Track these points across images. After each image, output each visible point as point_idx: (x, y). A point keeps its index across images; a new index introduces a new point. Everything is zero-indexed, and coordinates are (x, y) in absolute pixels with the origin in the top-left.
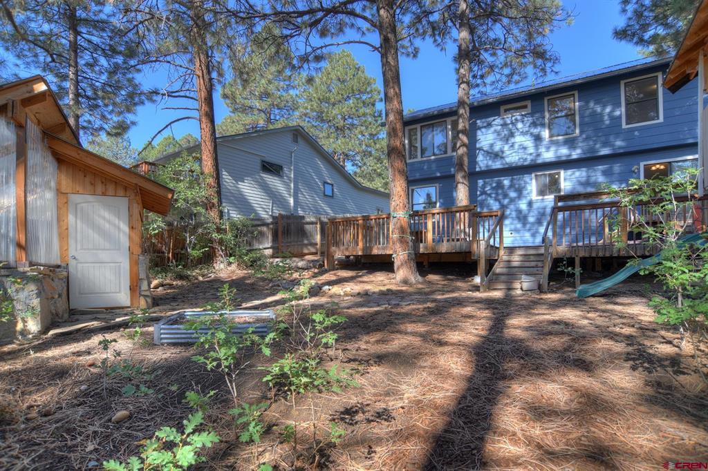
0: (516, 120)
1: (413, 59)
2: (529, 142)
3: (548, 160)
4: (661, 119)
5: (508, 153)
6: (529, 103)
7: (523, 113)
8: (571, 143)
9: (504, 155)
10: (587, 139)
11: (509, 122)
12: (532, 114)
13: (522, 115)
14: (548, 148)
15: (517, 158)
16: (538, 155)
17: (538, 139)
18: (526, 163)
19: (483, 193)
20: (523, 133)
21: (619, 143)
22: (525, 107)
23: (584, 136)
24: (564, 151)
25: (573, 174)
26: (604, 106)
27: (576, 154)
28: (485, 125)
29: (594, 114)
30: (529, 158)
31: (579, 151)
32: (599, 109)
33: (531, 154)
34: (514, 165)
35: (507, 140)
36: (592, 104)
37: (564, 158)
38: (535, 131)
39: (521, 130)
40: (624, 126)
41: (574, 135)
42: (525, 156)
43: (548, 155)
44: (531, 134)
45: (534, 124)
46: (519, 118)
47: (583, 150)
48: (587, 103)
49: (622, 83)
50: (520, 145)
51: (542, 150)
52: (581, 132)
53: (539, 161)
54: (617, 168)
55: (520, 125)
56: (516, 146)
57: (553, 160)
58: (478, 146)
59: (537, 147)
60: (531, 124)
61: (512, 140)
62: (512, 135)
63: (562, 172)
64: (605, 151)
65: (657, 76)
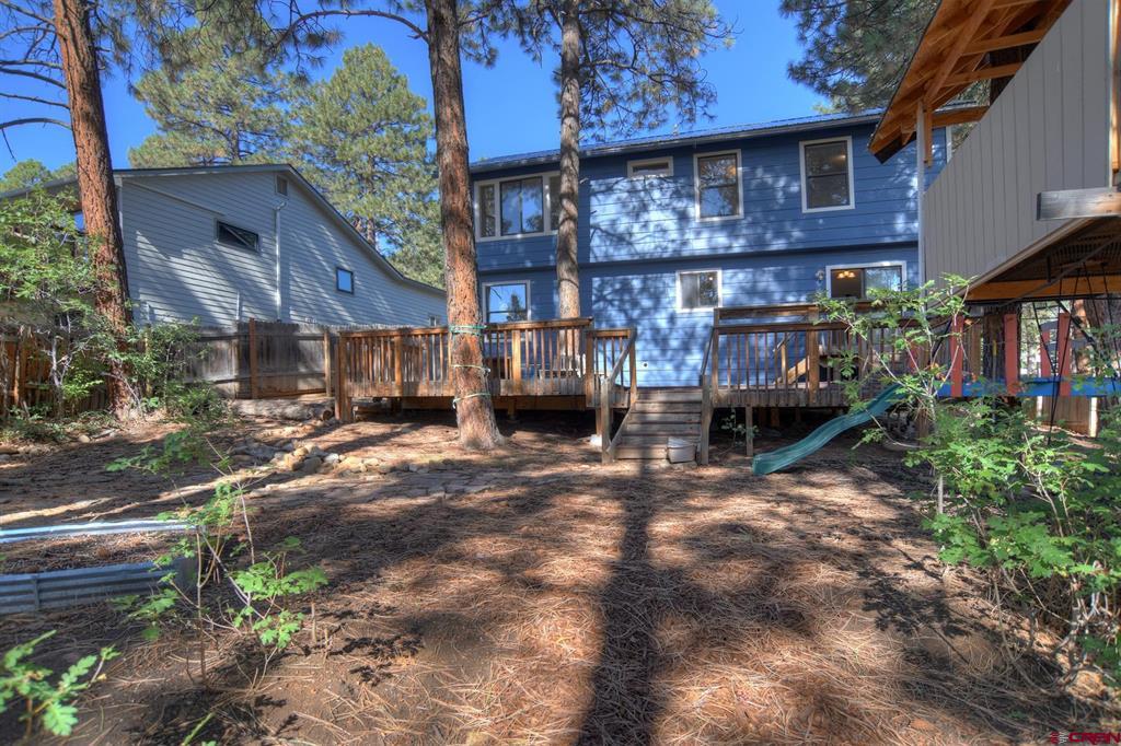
0: (651, 185)
1: (486, 67)
2: (671, 223)
3: (697, 253)
4: (852, 206)
5: (639, 236)
6: (670, 161)
7: (662, 176)
8: (730, 228)
9: (633, 239)
10: (753, 224)
11: (640, 188)
12: (675, 178)
13: (660, 178)
14: (698, 233)
15: (653, 245)
16: (684, 243)
17: (683, 217)
18: (665, 255)
19: (601, 298)
20: (662, 208)
21: (797, 234)
22: (665, 166)
23: (750, 219)
24: (721, 240)
25: (735, 274)
26: (777, 177)
27: (738, 246)
28: (603, 188)
29: (763, 187)
30: (671, 247)
31: (742, 241)
32: (769, 179)
33: (673, 241)
34: (648, 257)
35: (638, 216)
36: (759, 172)
37: (721, 252)
38: (680, 205)
39: (658, 202)
40: (805, 210)
41: (736, 217)
42: (665, 244)
43: (699, 245)
44: (674, 209)
45: (677, 194)
46: (655, 182)
47: (748, 241)
48: (754, 169)
49: (802, 145)
50: (657, 226)
51: (690, 235)
52: (746, 213)
53: (686, 253)
54: (793, 271)
55: (656, 194)
56: (652, 227)
57: (707, 252)
58: (592, 222)
59: (681, 230)
60: (674, 193)
61: (645, 217)
62: (644, 208)
63: (720, 273)
64: (778, 245)
65: (845, 142)
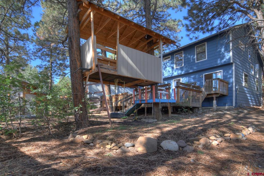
0: (167, 62)
2: (170, 70)
3: (175, 75)
4: (206, 59)
5: (165, 73)
6: (170, 56)
8: (182, 69)
9: (164, 74)
10: (186, 67)
11: (165, 63)
12: (171, 60)
14: (175, 71)
15: (167, 75)
16: (173, 74)
17: (173, 68)
18: (170, 76)
20: (169, 67)
21: (195, 68)
22: (169, 58)
24: (180, 72)
25: (184, 79)
26: (191, 55)
30: (170, 75)
31: (184, 71)
32: (189, 57)
33: (171, 73)
34: (166, 77)
35: (165, 69)
36: (187, 55)
37: (180, 74)
38: (172, 65)
39: (168, 66)
40: (196, 62)
41: (182, 66)
42: (169, 74)
43: (175, 74)
44: (171, 67)
46: (168, 61)
47: (185, 71)
49: (196, 47)
50: (168, 70)
51: (174, 72)
52: (184, 65)
53: (173, 75)
54: (197, 76)
55: (168, 64)
56: (167, 71)
57: (177, 75)
59: (172, 71)
60: (171, 63)
61: (166, 69)
62: (166, 67)
63: (181, 78)
64: (191, 71)
65: (205, 44)
